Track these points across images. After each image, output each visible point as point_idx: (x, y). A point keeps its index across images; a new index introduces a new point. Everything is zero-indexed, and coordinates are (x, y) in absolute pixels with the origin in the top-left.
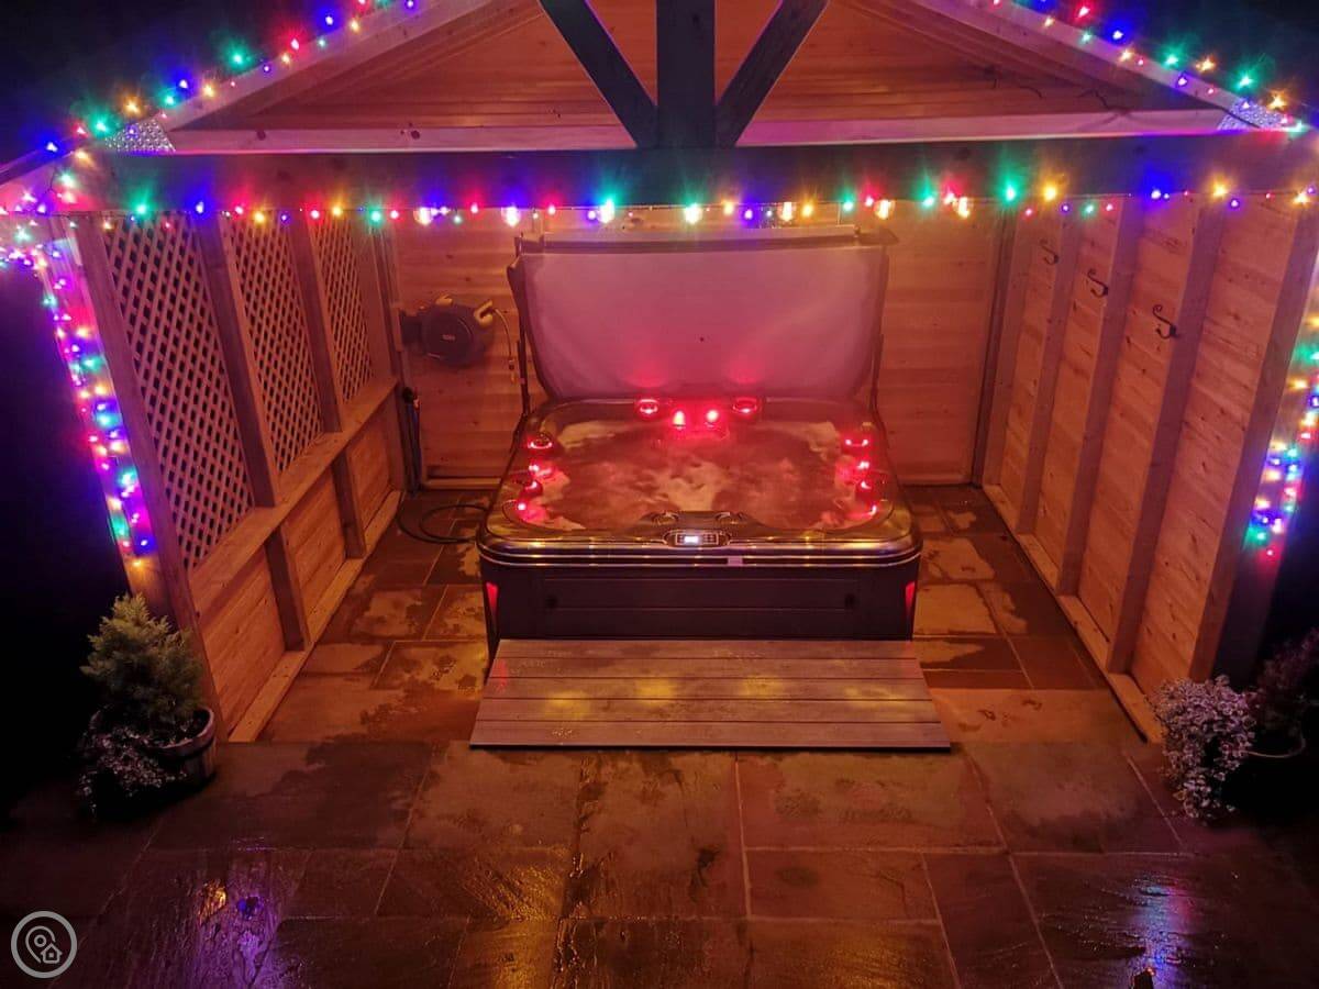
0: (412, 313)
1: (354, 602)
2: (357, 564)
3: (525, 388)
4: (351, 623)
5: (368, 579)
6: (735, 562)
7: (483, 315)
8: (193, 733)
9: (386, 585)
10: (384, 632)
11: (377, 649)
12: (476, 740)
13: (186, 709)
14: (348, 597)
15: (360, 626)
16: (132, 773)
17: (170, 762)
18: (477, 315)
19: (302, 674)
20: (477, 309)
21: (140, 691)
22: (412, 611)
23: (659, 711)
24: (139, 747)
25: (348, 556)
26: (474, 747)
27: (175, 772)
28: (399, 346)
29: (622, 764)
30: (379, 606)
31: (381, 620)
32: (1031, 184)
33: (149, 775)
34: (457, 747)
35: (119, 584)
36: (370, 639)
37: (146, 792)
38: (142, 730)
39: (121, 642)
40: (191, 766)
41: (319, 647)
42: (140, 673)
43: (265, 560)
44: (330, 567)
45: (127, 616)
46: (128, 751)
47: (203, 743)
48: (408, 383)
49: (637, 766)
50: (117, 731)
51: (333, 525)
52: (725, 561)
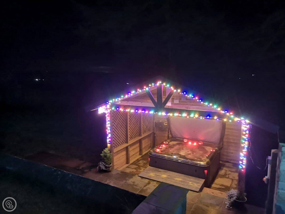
0: (157, 122)
1: (138, 160)
2: (140, 156)
3: (168, 135)
4: (136, 163)
5: (141, 158)
6: (180, 161)
7: (165, 124)
8: (109, 165)
9: (143, 159)
10: (139, 165)
11: (137, 166)
12: (139, 175)
13: (109, 162)
14: (138, 159)
15: (137, 163)
16: (102, 167)
17: (106, 167)
18: (164, 123)
19: (127, 167)
20: (164, 122)
21: (105, 158)
22: (144, 163)
23: (163, 178)
24: (103, 164)
25: (140, 155)
26: (139, 176)
27: (106, 169)
28: (154, 127)
29: (154, 182)
30: (141, 162)
31: (140, 163)
32: (195, 115)
33: (104, 168)
34: (137, 176)
35: (107, 147)
36: (137, 165)
37: (103, 170)
38: (104, 163)
39: (105, 153)
40: (108, 169)
41: (131, 165)
42: (105, 156)
43: (126, 151)
44: (136, 155)
45: (106, 150)
46: (102, 165)
47: (110, 166)
48: (155, 132)
49: (156, 183)
50: (102, 162)
51: (138, 150)
52: (178, 161)
